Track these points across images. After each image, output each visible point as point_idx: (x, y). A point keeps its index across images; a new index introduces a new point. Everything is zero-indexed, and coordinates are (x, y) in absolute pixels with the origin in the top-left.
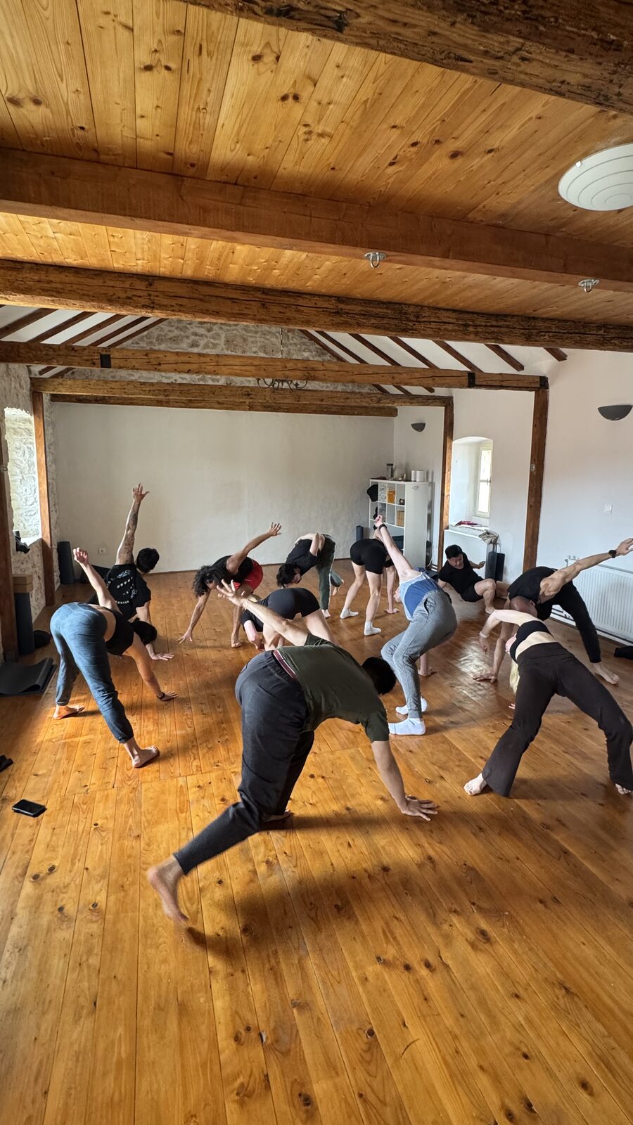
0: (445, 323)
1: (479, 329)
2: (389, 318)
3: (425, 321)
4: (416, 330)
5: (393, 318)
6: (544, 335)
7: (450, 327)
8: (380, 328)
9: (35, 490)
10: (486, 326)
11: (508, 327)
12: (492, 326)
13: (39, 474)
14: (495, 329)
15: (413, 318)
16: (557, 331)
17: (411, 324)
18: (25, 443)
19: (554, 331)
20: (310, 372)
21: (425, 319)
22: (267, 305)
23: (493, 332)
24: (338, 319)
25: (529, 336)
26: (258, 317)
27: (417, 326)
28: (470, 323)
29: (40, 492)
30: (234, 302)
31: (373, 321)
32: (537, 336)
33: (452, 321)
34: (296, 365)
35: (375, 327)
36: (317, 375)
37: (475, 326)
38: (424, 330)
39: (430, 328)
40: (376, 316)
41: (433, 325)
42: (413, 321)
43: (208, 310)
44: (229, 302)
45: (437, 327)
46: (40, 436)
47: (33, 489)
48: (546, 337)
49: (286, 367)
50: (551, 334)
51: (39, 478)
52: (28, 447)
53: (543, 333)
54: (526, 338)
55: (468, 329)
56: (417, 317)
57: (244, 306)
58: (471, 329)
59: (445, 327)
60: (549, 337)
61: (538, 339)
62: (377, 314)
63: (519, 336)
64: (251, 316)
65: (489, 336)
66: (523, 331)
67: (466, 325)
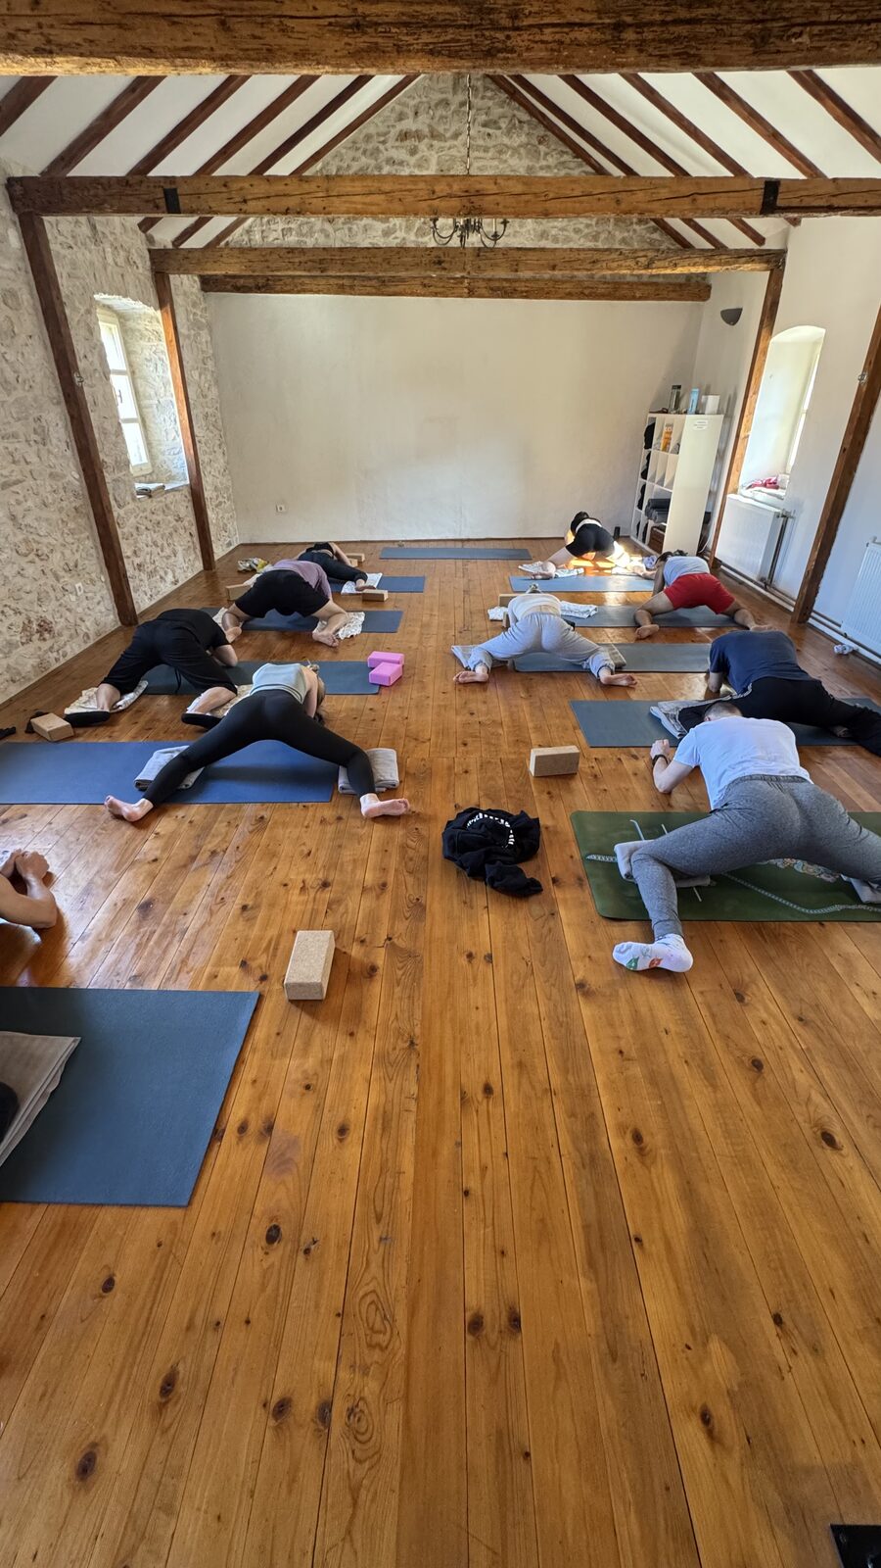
0: (571, 25)
1: (648, 35)
2: (459, 27)
3: (531, 26)
4: (512, 51)
5: (465, 27)
6: (800, 34)
7: (581, 35)
8: (439, 53)
9: (175, 420)
10: (664, 23)
11: (714, 20)
12: (677, 22)
13: (177, 399)
14: (683, 30)
15: (506, 22)
16: (834, 17)
17: (500, 36)
18: (155, 353)
19: (825, 18)
20: (473, 199)
21: (530, 21)
22: (231, 22)
23: (679, 37)
24: (361, 41)
25: (763, 38)
26: (218, 52)
27: (519, 40)
28: (629, 20)
29: (181, 421)
30: (174, 23)
31: (425, 38)
32: (781, 38)
33: (588, 18)
34: (450, 186)
35: (431, 52)
36: (485, 206)
37: (639, 26)
38: (528, 49)
39: (542, 42)
40: (431, 24)
41: (548, 34)
42: (505, 28)
43: (134, 47)
44: (165, 23)
45: (557, 37)
46: (171, 341)
47: (172, 418)
48: (805, 39)
49: (434, 192)
50: (816, 29)
51: (177, 403)
52: (159, 359)
53: (796, 30)
54: (755, 45)
55: (624, 35)
56: (514, 16)
57: (190, 30)
58: (630, 35)
59: (572, 35)
60: (812, 36)
61: (782, 45)
62: (432, 20)
63: (739, 43)
64: (206, 52)
65: (670, 50)
66: (748, 27)
67: (619, 27)
